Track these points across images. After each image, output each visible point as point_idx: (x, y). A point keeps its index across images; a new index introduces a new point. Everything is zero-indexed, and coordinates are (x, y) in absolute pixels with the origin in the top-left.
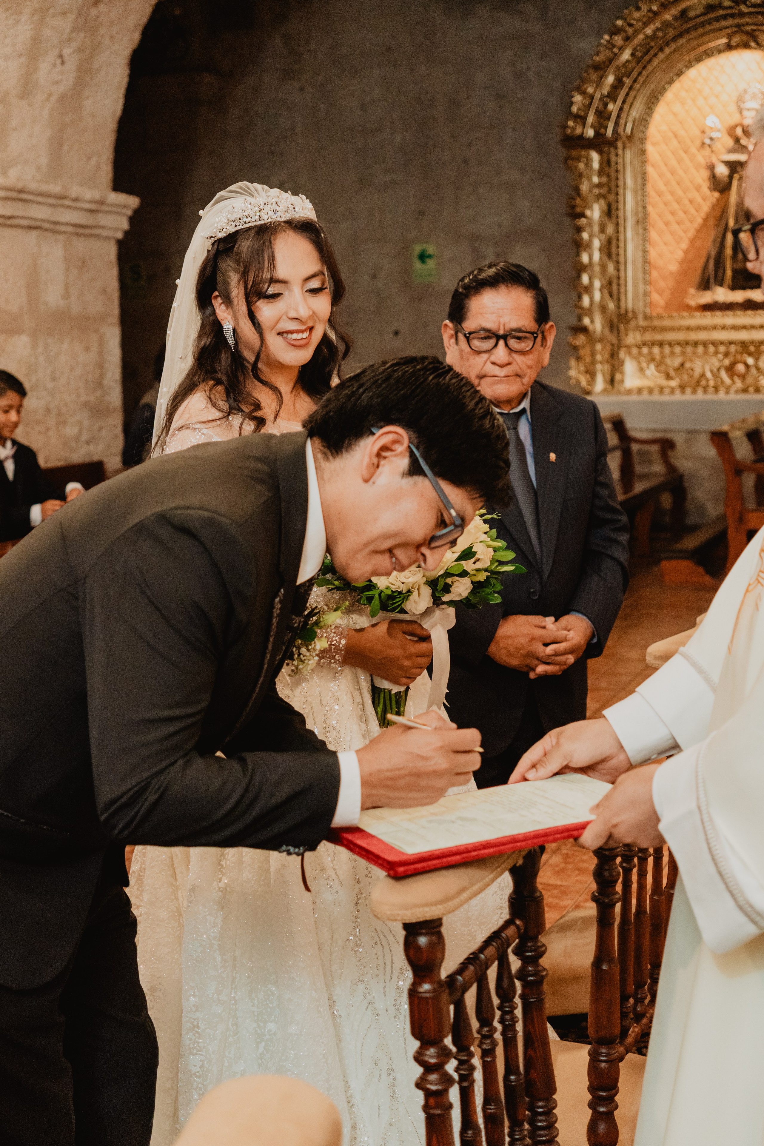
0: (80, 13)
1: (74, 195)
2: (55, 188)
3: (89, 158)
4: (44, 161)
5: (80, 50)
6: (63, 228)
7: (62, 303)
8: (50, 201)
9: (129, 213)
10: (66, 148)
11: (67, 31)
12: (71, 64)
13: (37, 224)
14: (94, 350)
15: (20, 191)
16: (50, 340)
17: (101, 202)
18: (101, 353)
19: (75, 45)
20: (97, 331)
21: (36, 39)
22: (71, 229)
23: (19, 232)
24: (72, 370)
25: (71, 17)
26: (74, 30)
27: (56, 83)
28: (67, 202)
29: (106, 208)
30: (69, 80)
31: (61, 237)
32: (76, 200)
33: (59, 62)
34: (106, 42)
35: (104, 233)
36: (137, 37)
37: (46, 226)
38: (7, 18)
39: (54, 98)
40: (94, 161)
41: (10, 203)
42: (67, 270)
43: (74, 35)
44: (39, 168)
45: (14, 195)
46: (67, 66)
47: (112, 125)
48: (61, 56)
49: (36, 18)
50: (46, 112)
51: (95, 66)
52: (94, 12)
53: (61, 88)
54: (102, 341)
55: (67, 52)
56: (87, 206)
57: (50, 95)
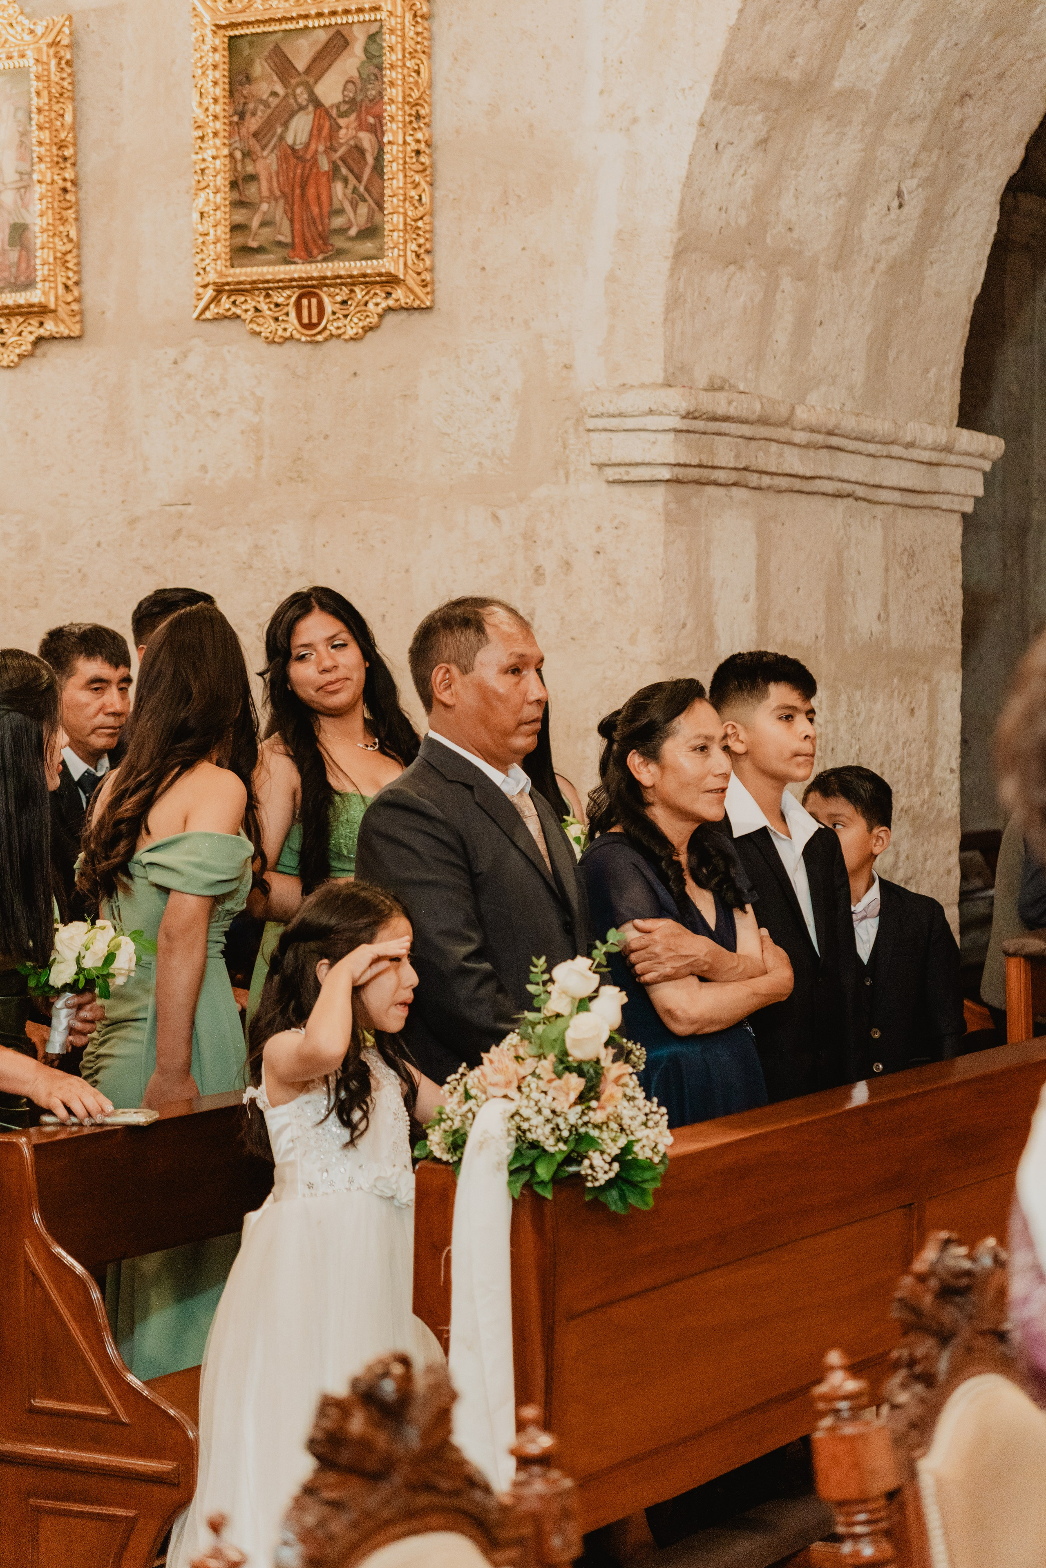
0: (936, 118)
1: (908, 438)
2: (882, 426)
3: (927, 371)
4: (858, 377)
5: (928, 182)
6: (884, 495)
7: (877, 628)
8: (871, 448)
9: (987, 466)
10: (892, 354)
11: (913, 151)
12: (914, 207)
13: (848, 488)
14: (922, 713)
15: (830, 433)
16: (858, 694)
17: (948, 449)
18: (932, 718)
19: (922, 173)
20: (927, 680)
21: (866, 166)
22: (896, 497)
23: (819, 503)
24: (888, 749)
25: (921, 126)
26: (925, 147)
27: (890, 239)
28: (896, 450)
29: (953, 459)
30: (907, 234)
31: (878, 510)
32: (911, 445)
33: (896, 203)
34: (971, 164)
35: (944, 502)
36: (1018, 154)
37: (860, 491)
38: (828, 132)
39: (882, 266)
40: (932, 375)
41: (811, 453)
42: (887, 570)
43: (923, 156)
44: (851, 389)
45: (820, 438)
46: (905, 209)
47: (966, 311)
48: (899, 194)
49: (868, 131)
50: (868, 291)
51: (949, 209)
52: (957, 114)
53: (894, 249)
54: (933, 696)
55: (909, 185)
56: (926, 456)
57: (877, 261)
